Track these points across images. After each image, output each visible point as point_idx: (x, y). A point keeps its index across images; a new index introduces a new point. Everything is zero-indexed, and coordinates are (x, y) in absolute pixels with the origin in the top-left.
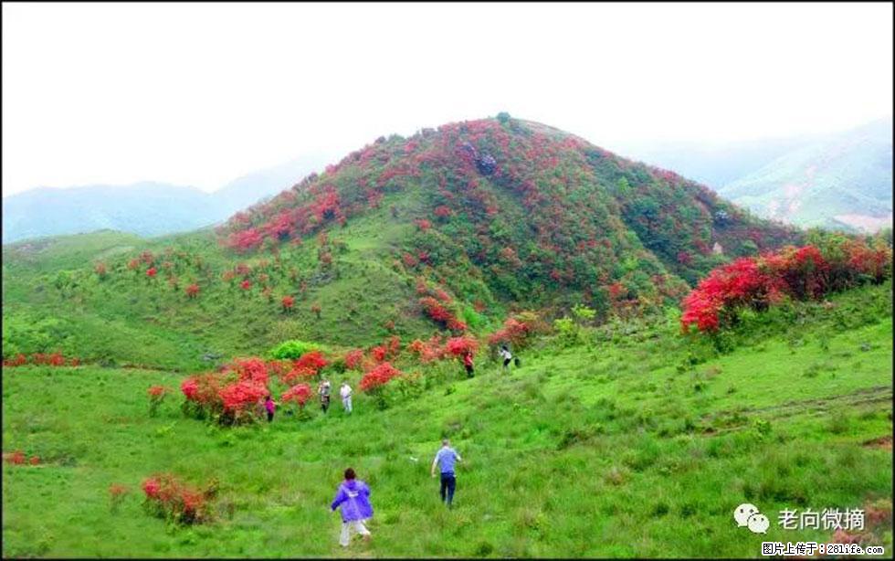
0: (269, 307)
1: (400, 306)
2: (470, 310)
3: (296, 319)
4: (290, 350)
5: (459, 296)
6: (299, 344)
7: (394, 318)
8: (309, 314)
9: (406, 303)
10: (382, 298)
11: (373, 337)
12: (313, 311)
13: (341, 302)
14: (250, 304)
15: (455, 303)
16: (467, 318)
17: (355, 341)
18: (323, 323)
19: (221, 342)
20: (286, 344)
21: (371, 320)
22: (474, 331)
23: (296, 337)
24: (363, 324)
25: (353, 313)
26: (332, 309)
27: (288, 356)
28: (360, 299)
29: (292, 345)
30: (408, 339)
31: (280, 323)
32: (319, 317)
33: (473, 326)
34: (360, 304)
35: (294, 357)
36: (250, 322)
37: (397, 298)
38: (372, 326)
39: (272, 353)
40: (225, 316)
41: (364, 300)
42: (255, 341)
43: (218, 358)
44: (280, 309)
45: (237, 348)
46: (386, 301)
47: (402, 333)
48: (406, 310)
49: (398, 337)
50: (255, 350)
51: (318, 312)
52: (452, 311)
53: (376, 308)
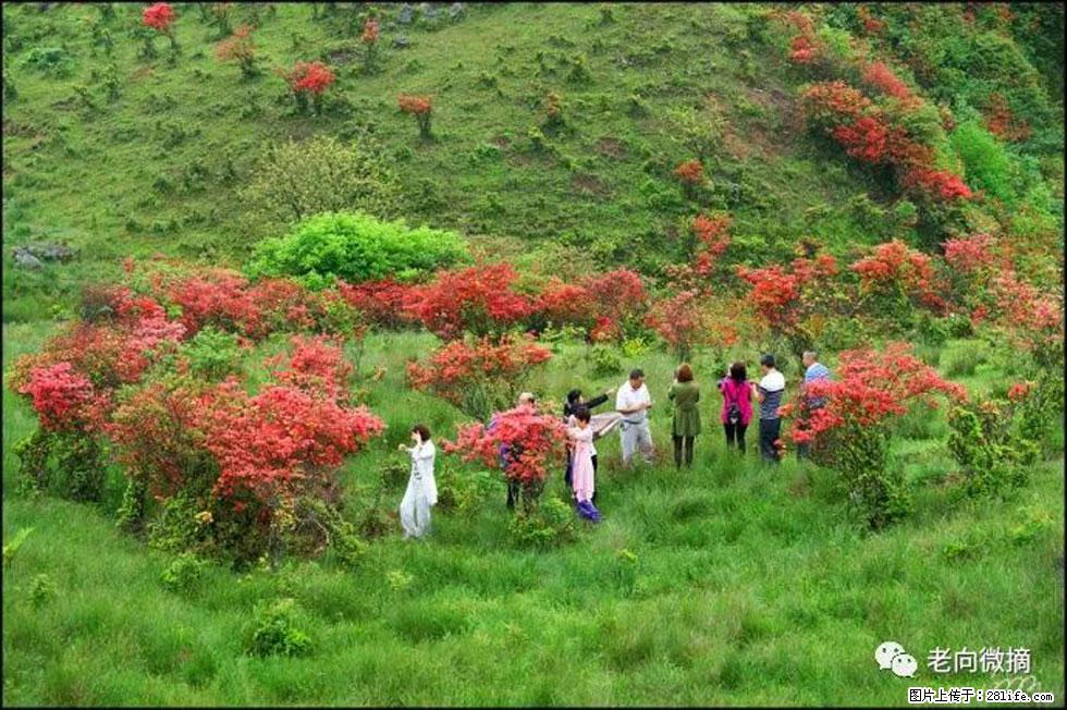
0: (242, 91)
1: (727, 107)
2: (975, 130)
3: (346, 138)
4: (336, 244)
5: (927, 80)
6: (369, 228)
7: (705, 149)
8: (395, 125)
9: (748, 100)
10: (658, 78)
11: (628, 210)
12: (404, 111)
13: (507, 87)
14: (175, 82)
15: (926, 107)
16: (969, 162)
17: (561, 222)
18: (442, 154)
19: (76, 204)
20: (319, 224)
21: (621, 151)
22: (996, 205)
23: (353, 200)
24: (590, 166)
25: (554, 125)
26: (476, 107)
27: (329, 264)
28: (578, 78)
29: (341, 229)
30: (758, 222)
31: (290, 150)
32: (427, 137)
33: (989, 189)
34: (577, 97)
35: (351, 268)
36: (178, 139)
37: (716, 81)
38: (622, 172)
39: (271, 254)
40: (88, 119)
41: (589, 82)
42: (195, 206)
43: (66, 259)
44: (280, 101)
45: (131, 227)
46: (675, 89)
47: (736, 202)
48: (749, 123)
49: (720, 215)
50: (197, 237)
51: (424, 116)
52: (915, 134)
53: (635, 111)
